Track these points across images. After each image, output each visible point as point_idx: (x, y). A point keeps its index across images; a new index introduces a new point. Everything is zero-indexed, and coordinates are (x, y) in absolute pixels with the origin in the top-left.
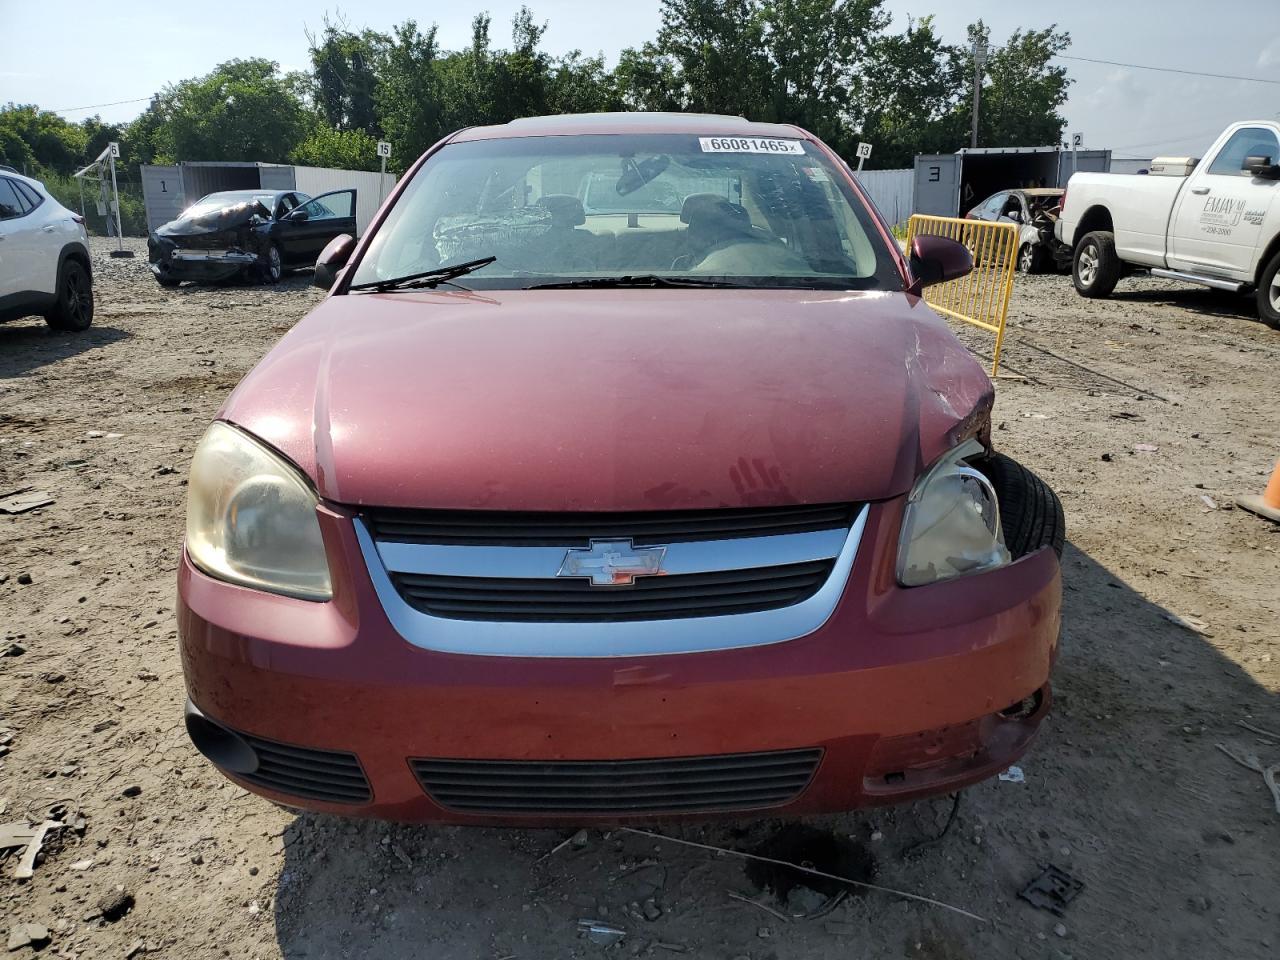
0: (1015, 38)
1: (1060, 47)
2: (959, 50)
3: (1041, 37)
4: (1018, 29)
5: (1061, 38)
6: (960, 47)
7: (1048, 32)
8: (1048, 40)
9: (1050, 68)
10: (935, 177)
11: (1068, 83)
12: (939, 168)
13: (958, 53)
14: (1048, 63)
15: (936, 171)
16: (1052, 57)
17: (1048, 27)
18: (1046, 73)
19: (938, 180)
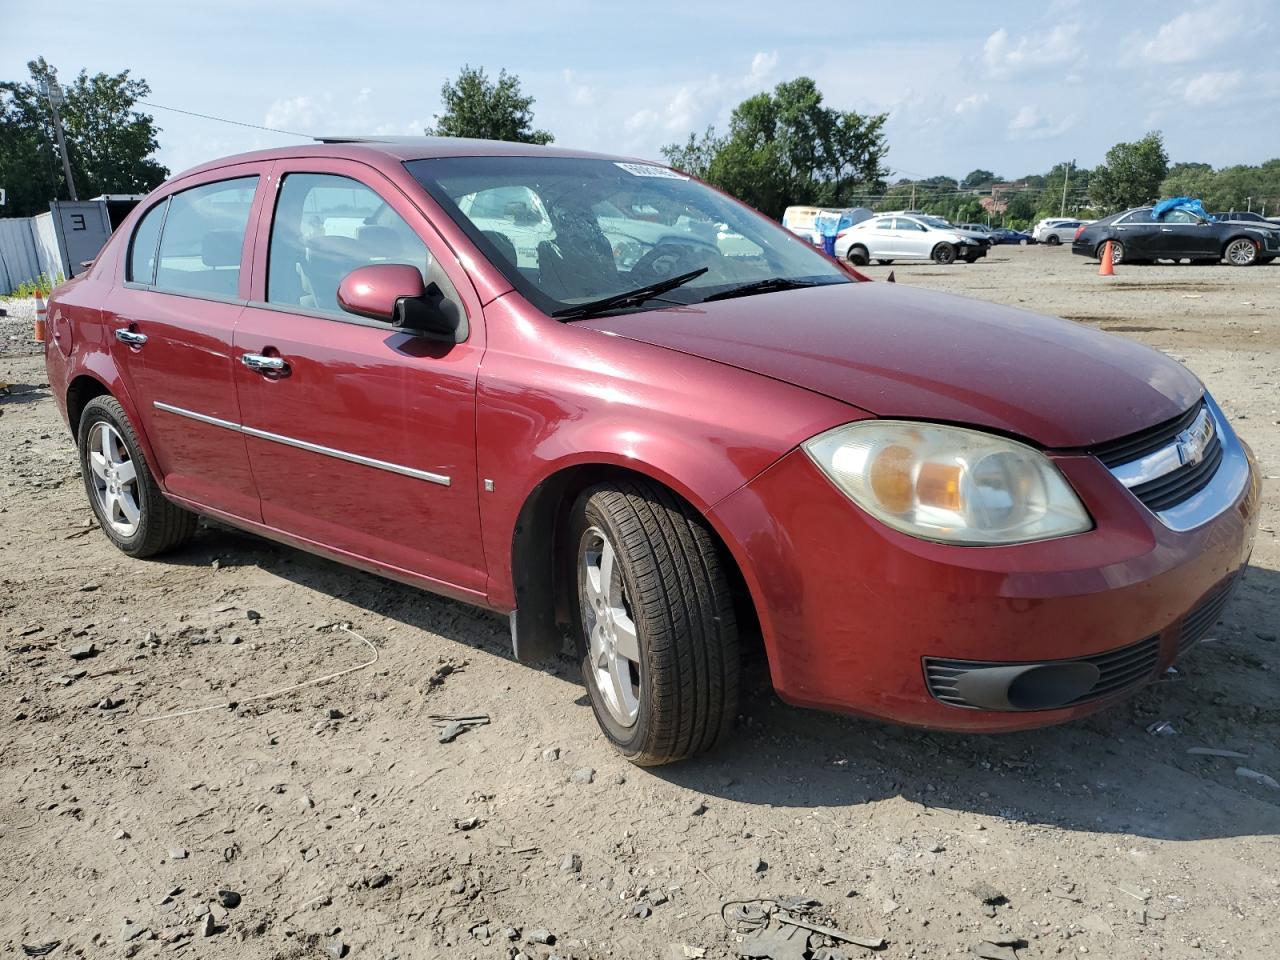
0: (83, 80)
1: (140, 94)
2: (23, 88)
3: (116, 82)
4: (83, 71)
5: (138, 85)
6: (24, 85)
7: (122, 77)
8: (123, 85)
9: (135, 114)
10: (80, 226)
11: (155, 132)
12: (82, 216)
13: (22, 91)
14: (131, 109)
15: (80, 219)
16: (134, 103)
17: (122, 72)
18: (132, 119)
19: (84, 228)
